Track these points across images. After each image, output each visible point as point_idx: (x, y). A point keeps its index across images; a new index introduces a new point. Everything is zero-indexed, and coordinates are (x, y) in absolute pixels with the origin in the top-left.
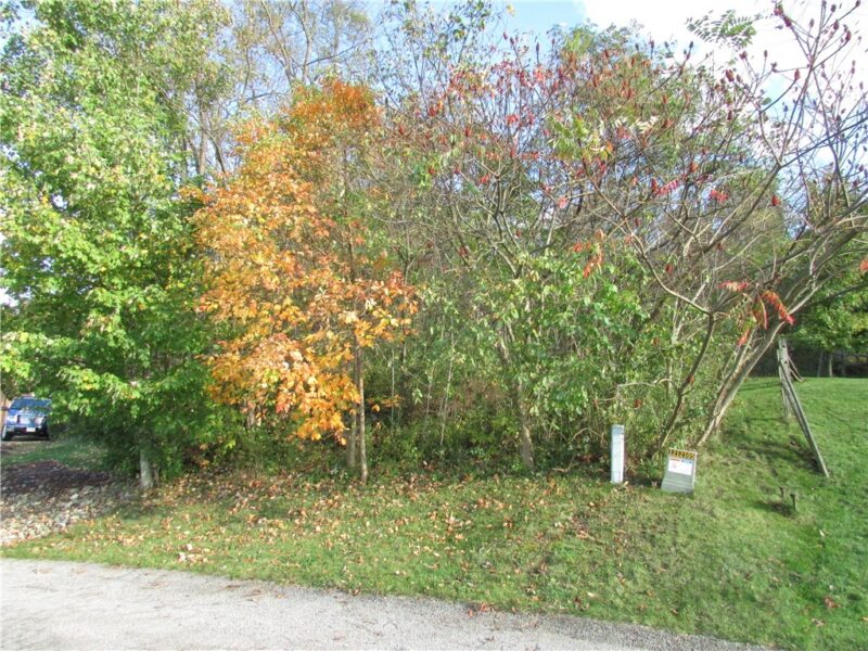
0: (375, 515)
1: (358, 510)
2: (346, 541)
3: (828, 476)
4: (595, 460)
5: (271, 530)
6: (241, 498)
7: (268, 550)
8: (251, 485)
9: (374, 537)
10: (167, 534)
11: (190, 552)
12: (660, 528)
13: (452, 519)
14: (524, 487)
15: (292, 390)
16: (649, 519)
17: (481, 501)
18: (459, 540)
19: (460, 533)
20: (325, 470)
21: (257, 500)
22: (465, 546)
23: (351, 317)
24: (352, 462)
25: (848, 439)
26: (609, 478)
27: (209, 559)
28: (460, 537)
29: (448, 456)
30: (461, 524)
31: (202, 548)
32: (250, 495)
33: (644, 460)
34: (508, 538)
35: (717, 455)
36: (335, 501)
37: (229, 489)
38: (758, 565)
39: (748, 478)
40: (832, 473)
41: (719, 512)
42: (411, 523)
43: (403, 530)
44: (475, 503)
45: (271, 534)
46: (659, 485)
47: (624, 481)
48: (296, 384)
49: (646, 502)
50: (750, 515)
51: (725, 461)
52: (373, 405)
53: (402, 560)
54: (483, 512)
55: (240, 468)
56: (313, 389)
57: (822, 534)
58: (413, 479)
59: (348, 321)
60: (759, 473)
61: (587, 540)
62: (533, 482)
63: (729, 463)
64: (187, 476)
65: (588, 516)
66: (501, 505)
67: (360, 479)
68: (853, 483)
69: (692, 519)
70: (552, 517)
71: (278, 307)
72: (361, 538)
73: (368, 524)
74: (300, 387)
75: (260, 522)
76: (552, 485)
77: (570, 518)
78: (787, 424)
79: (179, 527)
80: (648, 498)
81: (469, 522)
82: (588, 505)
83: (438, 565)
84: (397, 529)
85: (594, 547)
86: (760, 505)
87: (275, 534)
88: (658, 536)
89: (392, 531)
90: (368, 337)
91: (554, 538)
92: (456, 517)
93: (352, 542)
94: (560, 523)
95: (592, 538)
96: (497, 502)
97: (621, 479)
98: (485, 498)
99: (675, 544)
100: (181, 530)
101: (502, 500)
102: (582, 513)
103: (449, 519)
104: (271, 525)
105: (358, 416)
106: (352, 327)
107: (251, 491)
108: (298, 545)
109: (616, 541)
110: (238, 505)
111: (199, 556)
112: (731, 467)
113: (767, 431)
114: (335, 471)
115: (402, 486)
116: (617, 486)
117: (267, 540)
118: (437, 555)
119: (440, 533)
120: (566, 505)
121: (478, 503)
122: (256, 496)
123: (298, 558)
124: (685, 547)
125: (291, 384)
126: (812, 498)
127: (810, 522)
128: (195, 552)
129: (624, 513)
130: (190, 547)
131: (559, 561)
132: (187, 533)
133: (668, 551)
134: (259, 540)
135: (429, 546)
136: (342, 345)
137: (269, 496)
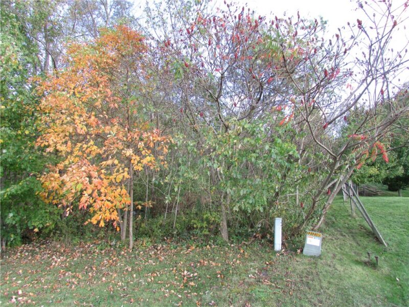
0: (138, 270)
1: (128, 267)
2: (122, 287)
3: (387, 246)
4: (263, 237)
5: (74, 280)
6: (56, 259)
7: (72, 294)
8: (62, 251)
9: (139, 284)
10: (6, 283)
11: (20, 296)
12: (310, 277)
13: (186, 272)
14: (226, 253)
15: (90, 195)
16: (302, 272)
17: (202, 261)
18: (192, 286)
19: (191, 281)
20: (107, 242)
21: (66, 260)
22: (197, 289)
23: (129, 152)
24: (123, 238)
25: (388, 226)
26: (273, 247)
27: (32, 301)
28: (192, 283)
29: (178, 234)
30: (192, 275)
31: (29, 292)
32: (61, 258)
33: (291, 237)
34: (222, 285)
35: (325, 235)
36: (113, 261)
37: (48, 254)
38: (373, 300)
39: (345, 247)
40: (388, 244)
41: (338, 267)
42: (161, 275)
43: (157, 280)
44: (198, 262)
45: (73, 283)
46: (302, 251)
47: (282, 249)
48: (93, 191)
49: (297, 261)
50: (355, 269)
51: (330, 237)
52: (137, 205)
53: (158, 300)
54: (204, 268)
55: (56, 241)
56: (103, 195)
57: (398, 279)
58: (159, 248)
59: (128, 154)
60: (351, 244)
61: (271, 286)
62: (230, 250)
63: (333, 239)
64: (23, 246)
65: (266, 270)
66: (214, 264)
67: (128, 247)
68: (401, 250)
69: (326, 271)
70: (247, 271)
71: (85, 146)
72: (131, 284)
73: (135, 276)
74: (96, 193)
75: (67, 274)
76: (242, 251)
77: (256, 272)
78: (355, 218)
79: (14, 278)
80: (298, 259)
81: (196, 274)
82: (266, 263)
83: (182, 303)
84: (153, 279)
85: (277, 291)
86: (358, 262)
87: (76, 283)
88: (311, 282)
89: (150, 280)
90: (139, 164)
91: (250, 285)
92: (188, 271)
93: (125, 288)
94: (251, 275)
95: (273, 284)
96: (211, 262)
97: (280, 249)
98: (204, 260)
99: (321, 287)
100: (15, 280)
101: (214, 260)
102: (263, 268)
103: (184, 272)
104: (74, 277)
105: (129, 212)
106: (129, 159)
107: (62, 254)
108: (91, 290)
109: (287, 286)
110: (54, 264)
111: (25, 298)
112: (335, 241)
113: (346, 222)
114: (114, 243)
115: (153, 252)
116: (278, 252)
117: (71, 287)
118: (180, 296)
119: (180, 281)
120: (252, 264)
121: (200, 263)
122: (65, 258)
123: (91, 299)
124: (328, 289)
125: (90, 191)
126: (383, 258)
127: (388, 272)
128: (23, 295)
129: (287, 268)
130: (20, 292)
131: (257, 300)
132: (20, 282)
133: (319, 292)
134: (65, 286)
135: (174, 290)
136: (123, 169)
137: (74, 258)
